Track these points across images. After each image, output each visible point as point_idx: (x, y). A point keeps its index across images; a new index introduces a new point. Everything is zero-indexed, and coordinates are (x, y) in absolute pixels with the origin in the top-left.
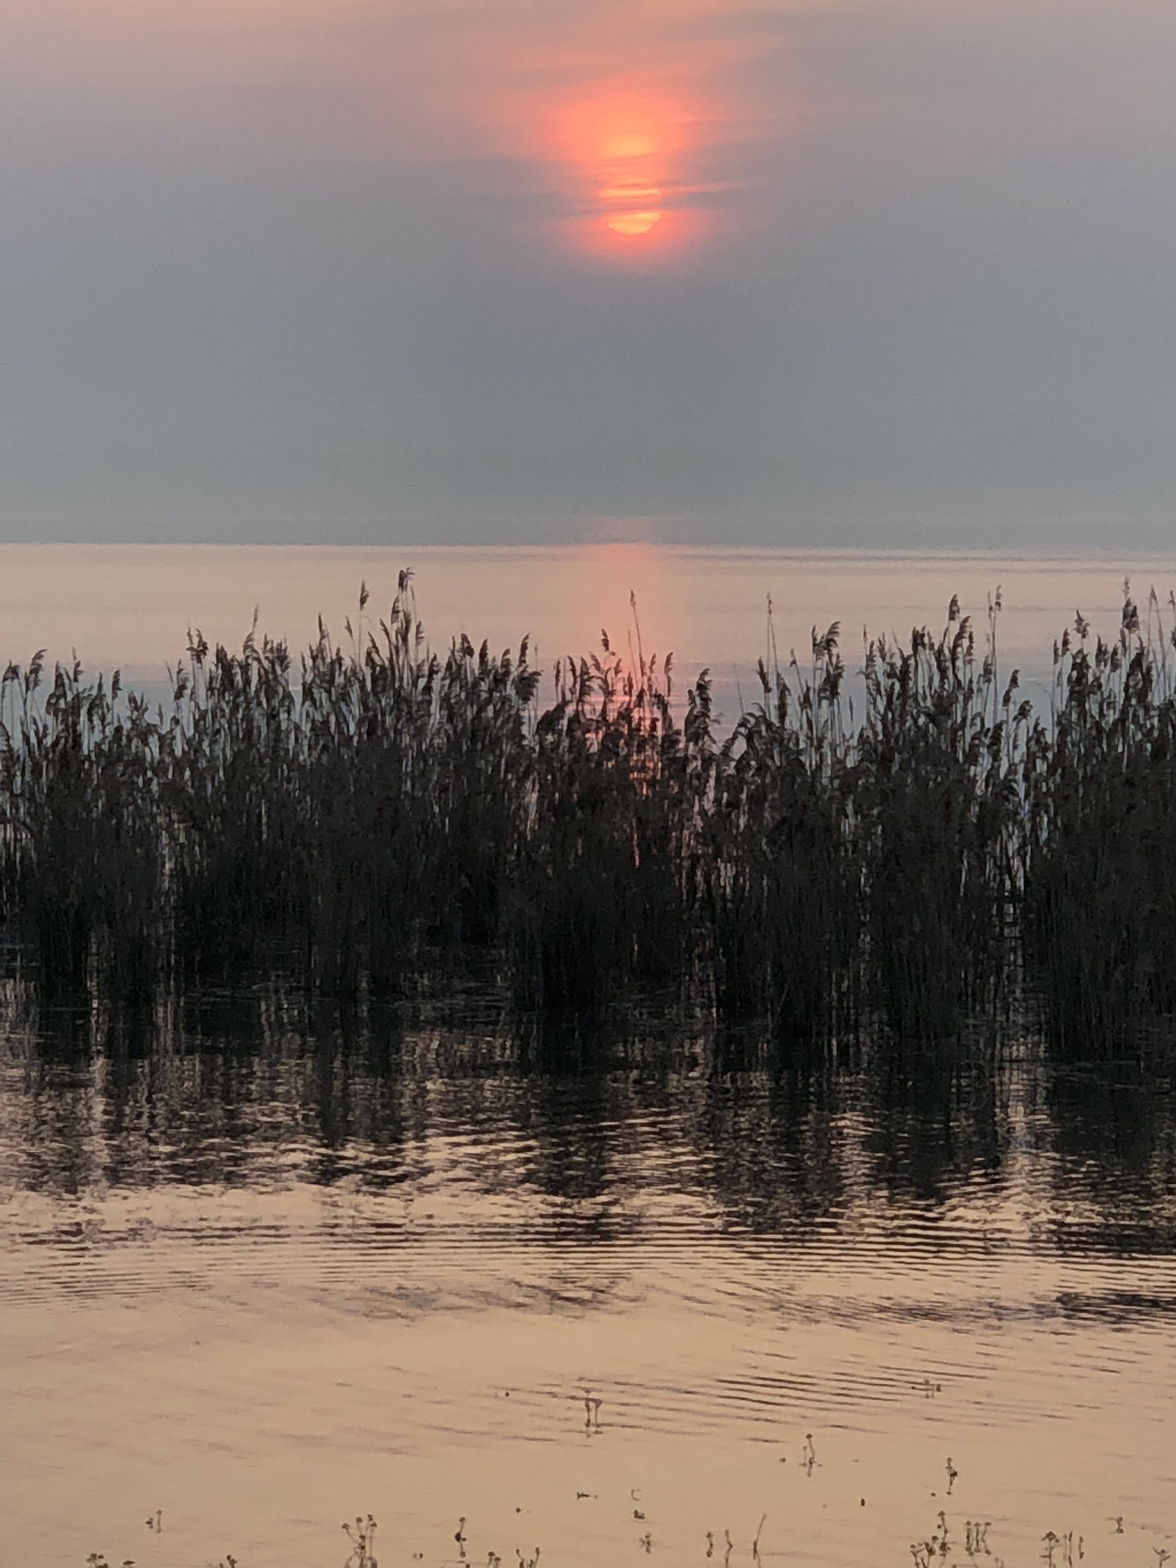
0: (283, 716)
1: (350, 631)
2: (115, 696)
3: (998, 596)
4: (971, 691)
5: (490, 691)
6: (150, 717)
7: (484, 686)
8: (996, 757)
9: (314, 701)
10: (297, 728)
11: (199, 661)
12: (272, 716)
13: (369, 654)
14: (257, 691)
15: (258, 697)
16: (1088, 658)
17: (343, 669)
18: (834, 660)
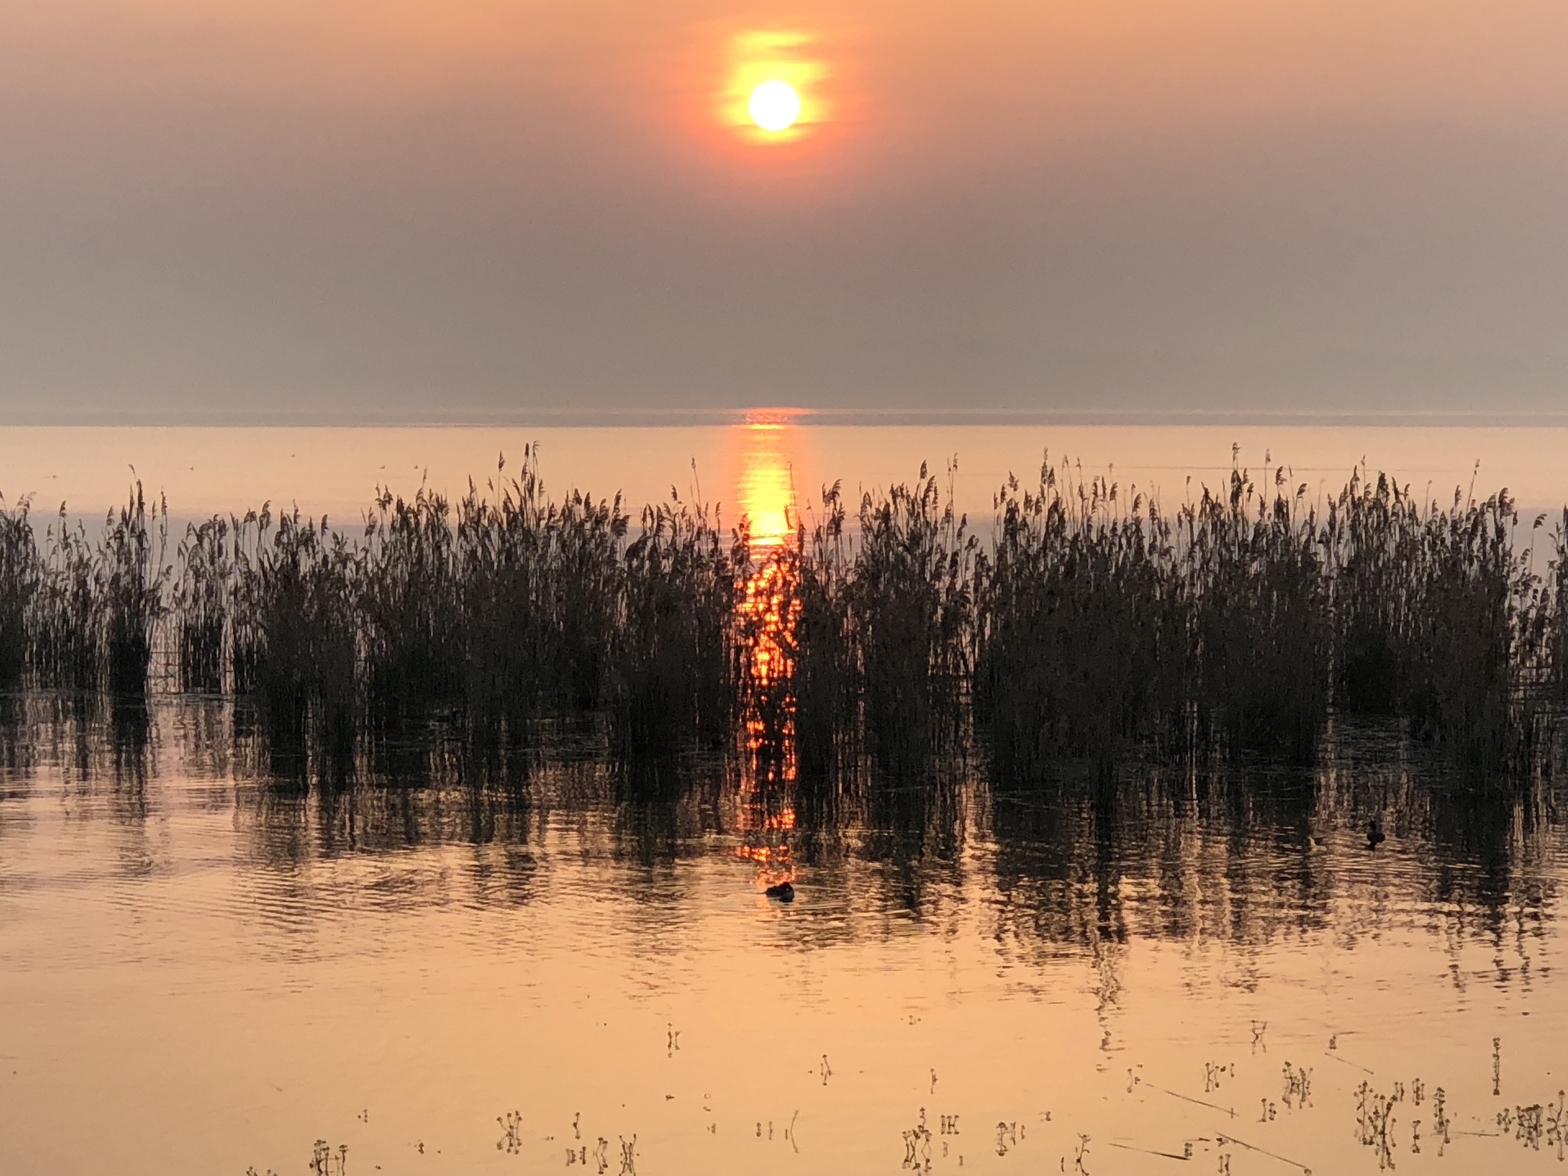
0: (444, 548)
1: (492, 487)
2: (323, 533)
3: (955, 461)
4: (936, 528)
5: (593, 530)
6: (348, 549)
7: (588, 526)
8: (954, 576)
9: (466, 536)
10: (455, 556)
11: (385, 508)
12: (437, 548)
13: (505, 503)
14: (426, 529)
15: (426, 533)
16: (1019, 505)
17: (487, 514)
18: (838, 507)
